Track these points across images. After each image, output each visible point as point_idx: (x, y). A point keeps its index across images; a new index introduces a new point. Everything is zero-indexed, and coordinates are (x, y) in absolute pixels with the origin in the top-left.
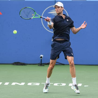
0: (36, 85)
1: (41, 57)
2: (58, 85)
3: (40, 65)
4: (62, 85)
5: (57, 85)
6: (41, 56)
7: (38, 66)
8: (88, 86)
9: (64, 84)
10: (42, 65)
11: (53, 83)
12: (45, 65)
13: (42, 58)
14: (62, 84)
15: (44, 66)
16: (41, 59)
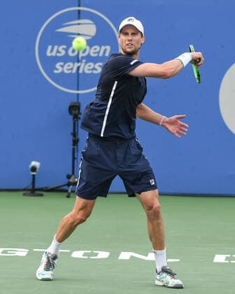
0: (17, 256)
1: (34, 169)
2: (86, 257)
3: (29, 192)
4: (98, 257)
5: (81, 257)
6: (33, 163)
7: (24, 195)
8: (178, 260)
9: (103, 255)
10: (37, 192)
11: (68, 251)
12: (44, 193)
13: (37, 170)
14: (98, 254)
15: (42, 195)
16: (34, 176)
